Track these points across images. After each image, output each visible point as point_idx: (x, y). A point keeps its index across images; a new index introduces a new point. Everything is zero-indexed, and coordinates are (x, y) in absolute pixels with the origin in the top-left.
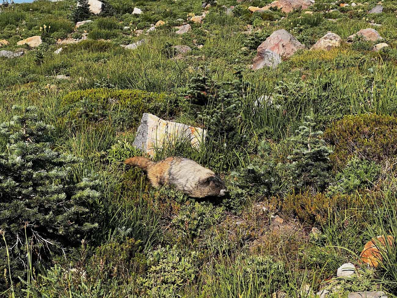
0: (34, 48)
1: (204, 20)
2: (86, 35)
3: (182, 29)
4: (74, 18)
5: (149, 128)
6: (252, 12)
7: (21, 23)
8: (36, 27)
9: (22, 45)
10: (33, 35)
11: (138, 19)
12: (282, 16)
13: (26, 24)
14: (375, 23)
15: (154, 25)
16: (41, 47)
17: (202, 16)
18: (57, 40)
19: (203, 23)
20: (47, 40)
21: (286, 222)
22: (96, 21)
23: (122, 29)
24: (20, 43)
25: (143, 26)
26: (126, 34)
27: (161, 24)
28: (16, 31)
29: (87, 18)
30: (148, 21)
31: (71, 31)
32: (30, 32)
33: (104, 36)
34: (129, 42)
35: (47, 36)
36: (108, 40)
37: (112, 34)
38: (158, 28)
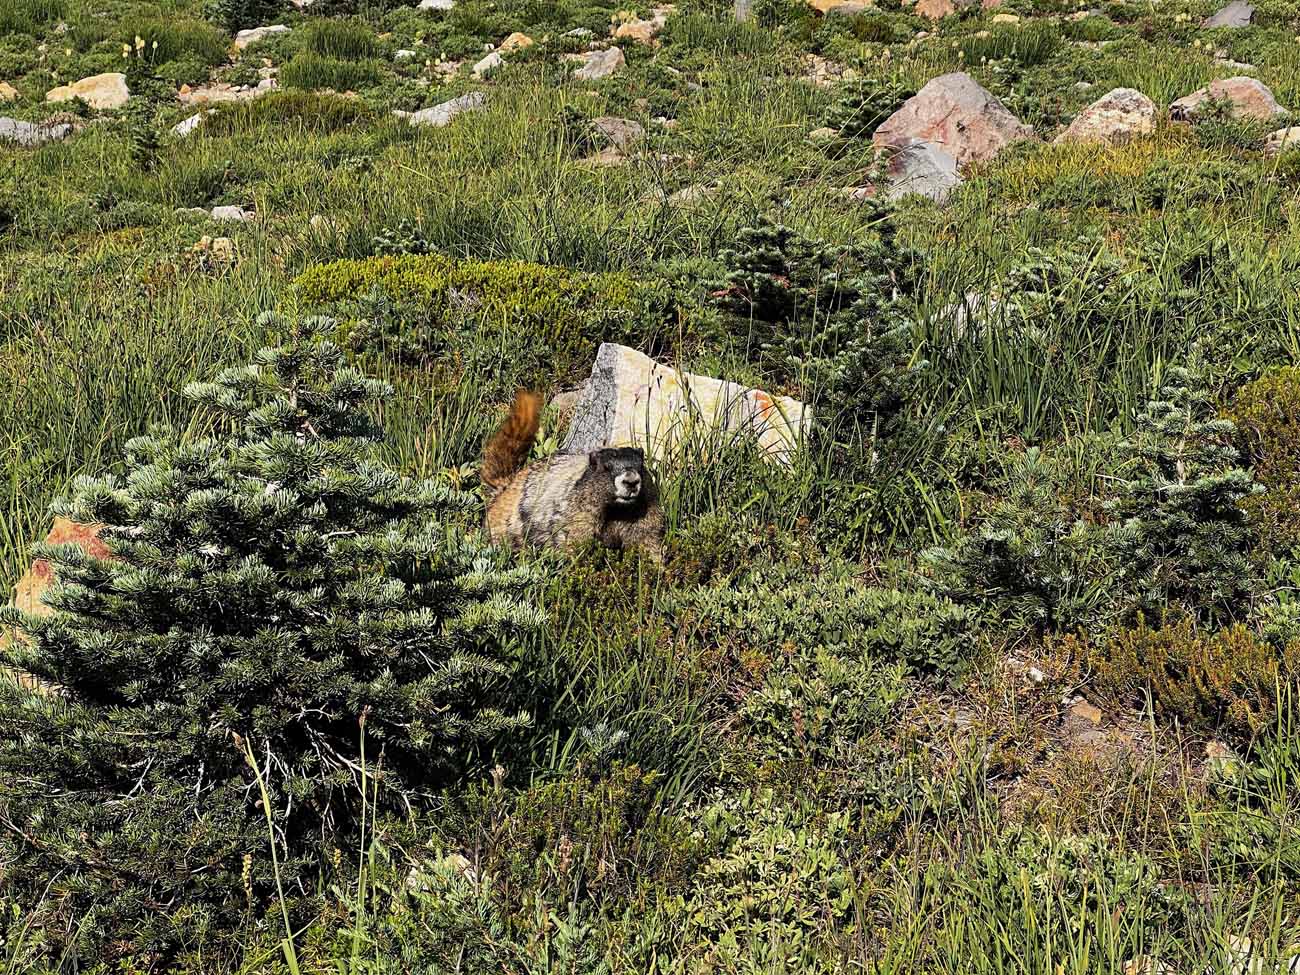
0: (106, 113)
1: (664, 35)
2: (273, 75)
3: (594, 65)
4: (229, 16)
5: (619, 392)
6: (819, 13)
7: (53, 28)
8: (106, 42)
9: (63, 100)
10: (94, 72)
11: (441, 26)
12: (917, 29)
13: (71, 33)
14: (1232, 61)
15: (496, 47)
16: (128, 109)
17: (654, 21)
18: (179, 88)
19: (657, 43)
20: (147, 86)
21: (1111, 719)
22: (305, 30)
23: (389, 57)
24: (57, 95)
25: (460, 50)
26: (405, 74)
27: (520, 44)
28: (38, 56)
29: (272, 18)
30: (474, 34)
31: (221, 60)
32: (86, 60)
33: (335, 77)
34: (420, 103)
35: (146, 76)
36: (349, 92)
37: (362, 74)
38: (509, 57)
